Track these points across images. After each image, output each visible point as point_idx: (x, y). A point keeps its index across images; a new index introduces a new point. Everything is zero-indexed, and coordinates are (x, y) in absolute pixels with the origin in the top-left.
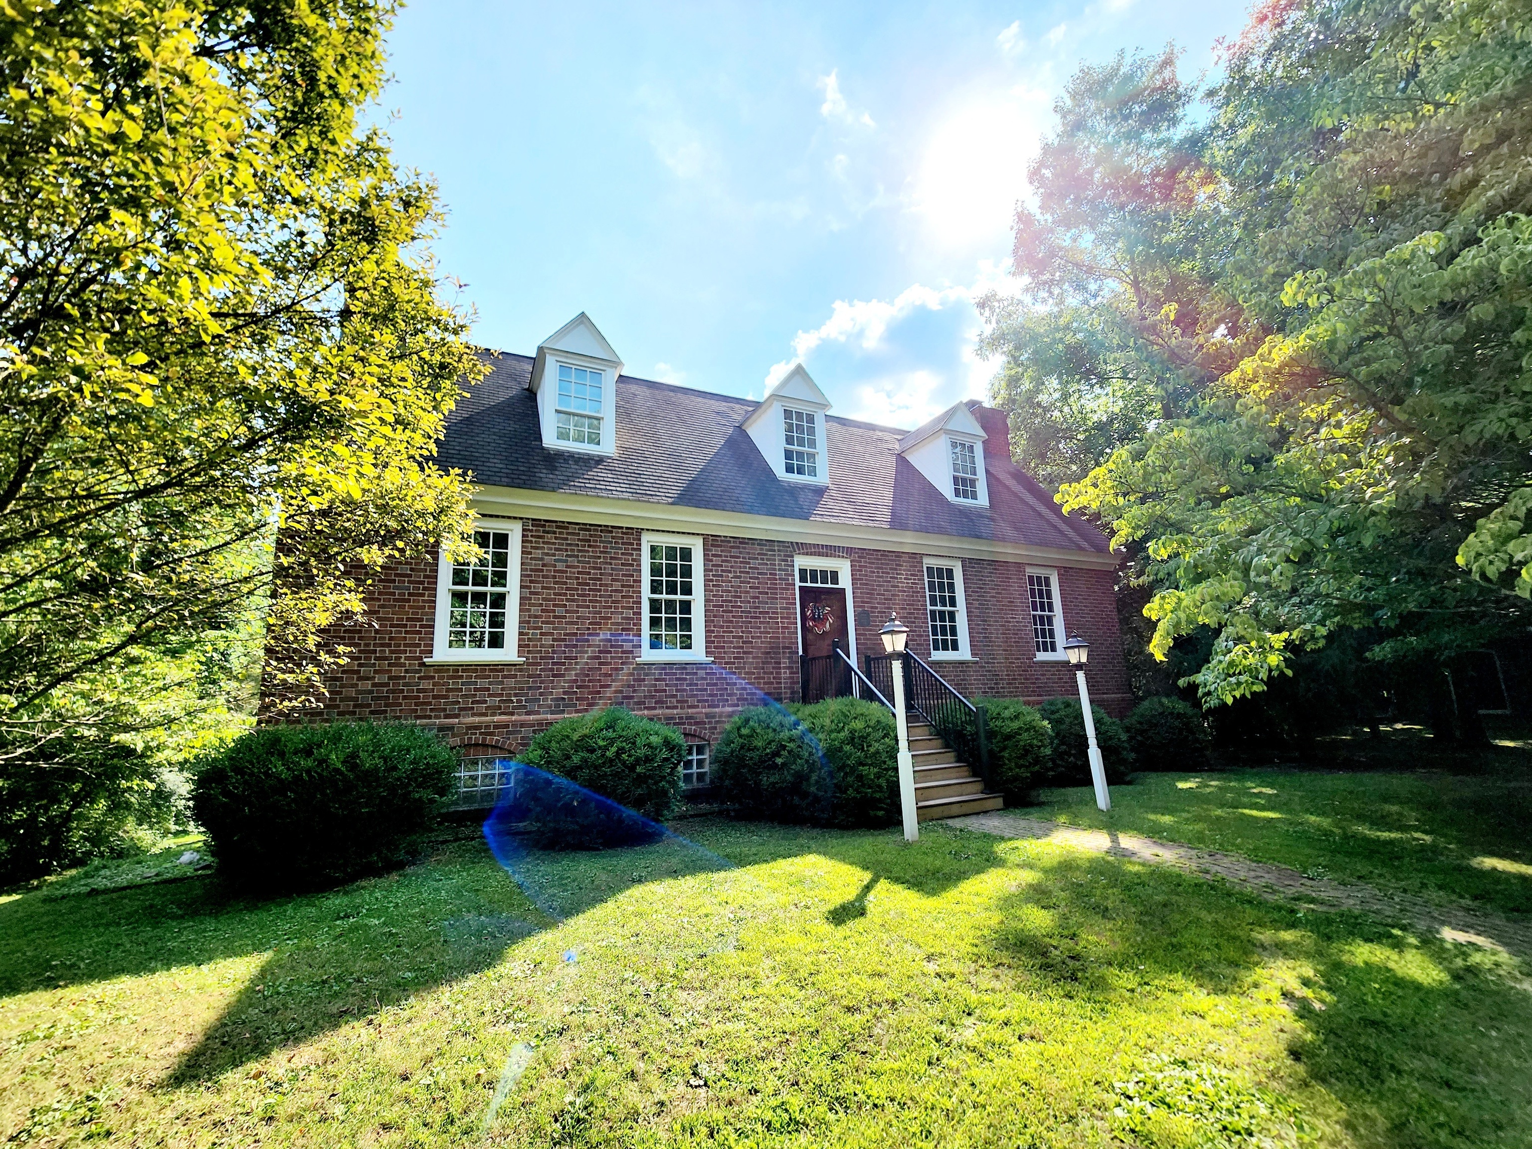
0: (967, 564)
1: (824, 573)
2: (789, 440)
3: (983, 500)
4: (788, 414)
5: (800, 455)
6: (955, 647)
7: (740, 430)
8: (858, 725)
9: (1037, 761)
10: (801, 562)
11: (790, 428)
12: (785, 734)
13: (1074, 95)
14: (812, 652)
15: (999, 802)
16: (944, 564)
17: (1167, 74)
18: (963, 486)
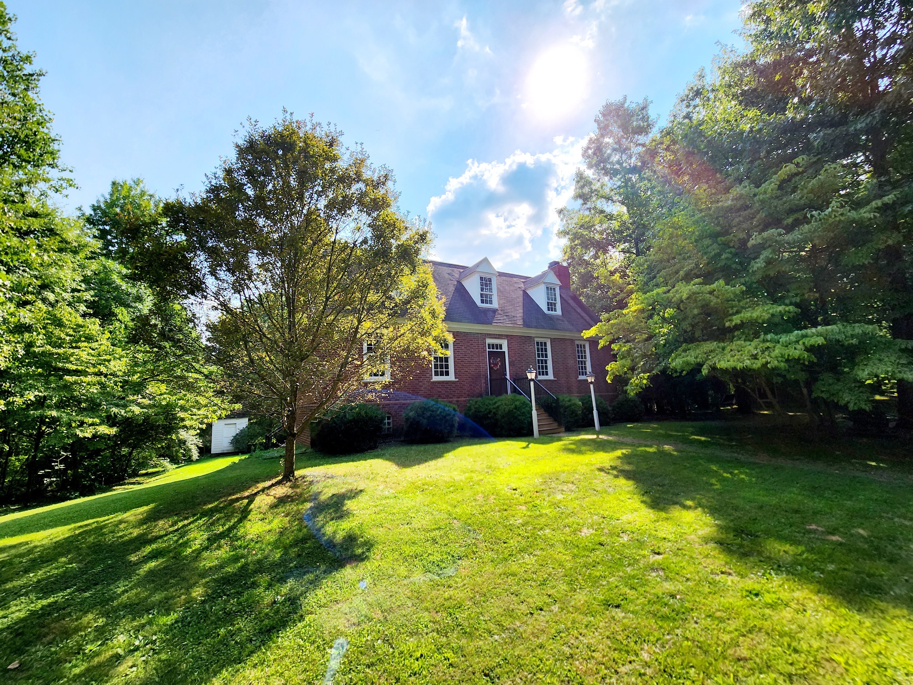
0: (553, 340)
1: (497, 345)
2: (482, 290)
3: (559, 312)
4: (481, 278)
5: (486, 295)
6: (547, 374)
7: (460, 283)
8: (517, 403)
9: (576, 415)
10: (489, 341)
11: (482, 285)
12: (491, 407)
13: (604, 115)
14: (494, 377)
15: (563, 429)
16: (543, 340)
17: (644, 112)
18: (551, 306)
